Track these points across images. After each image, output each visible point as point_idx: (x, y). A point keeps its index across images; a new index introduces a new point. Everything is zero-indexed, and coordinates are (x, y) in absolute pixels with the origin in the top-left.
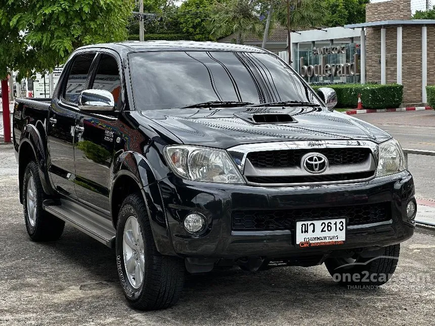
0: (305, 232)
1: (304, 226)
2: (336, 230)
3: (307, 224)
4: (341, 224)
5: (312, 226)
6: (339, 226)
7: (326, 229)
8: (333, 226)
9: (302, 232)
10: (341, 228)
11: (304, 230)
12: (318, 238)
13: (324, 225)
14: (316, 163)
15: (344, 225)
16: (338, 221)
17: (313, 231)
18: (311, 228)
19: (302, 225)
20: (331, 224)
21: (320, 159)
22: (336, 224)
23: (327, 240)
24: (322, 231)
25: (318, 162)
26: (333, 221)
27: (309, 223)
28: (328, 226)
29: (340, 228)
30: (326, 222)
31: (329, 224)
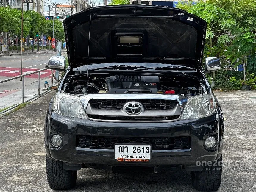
0: (121, 152)
1: (121, 148)
2: (144, 152)
3: (123, 147)
4: (148, 148)
5: (127, 148)
6: (146, 150)
7: (136, 151)
8: (142, 150)
9: (119, 152)
10: (148, 151)
11: (120, 150)
12: (131, 157)
13: (135, 148)
14: (133, 108)
15: (150, 150)
16: (145, 146)
17: (127, 152)
18: (125, 150)
19: (119, 147)
20: (140, 148)
21: (137, 106)
22: (143, 148)
23: (138, 158)
24: (134, 152)
25: (135, 108)
26: (142, 147)
27: (124, 146)
28: (138, 149)
29: (146, 151)
30: (137, 146)
31: (139, 148)
